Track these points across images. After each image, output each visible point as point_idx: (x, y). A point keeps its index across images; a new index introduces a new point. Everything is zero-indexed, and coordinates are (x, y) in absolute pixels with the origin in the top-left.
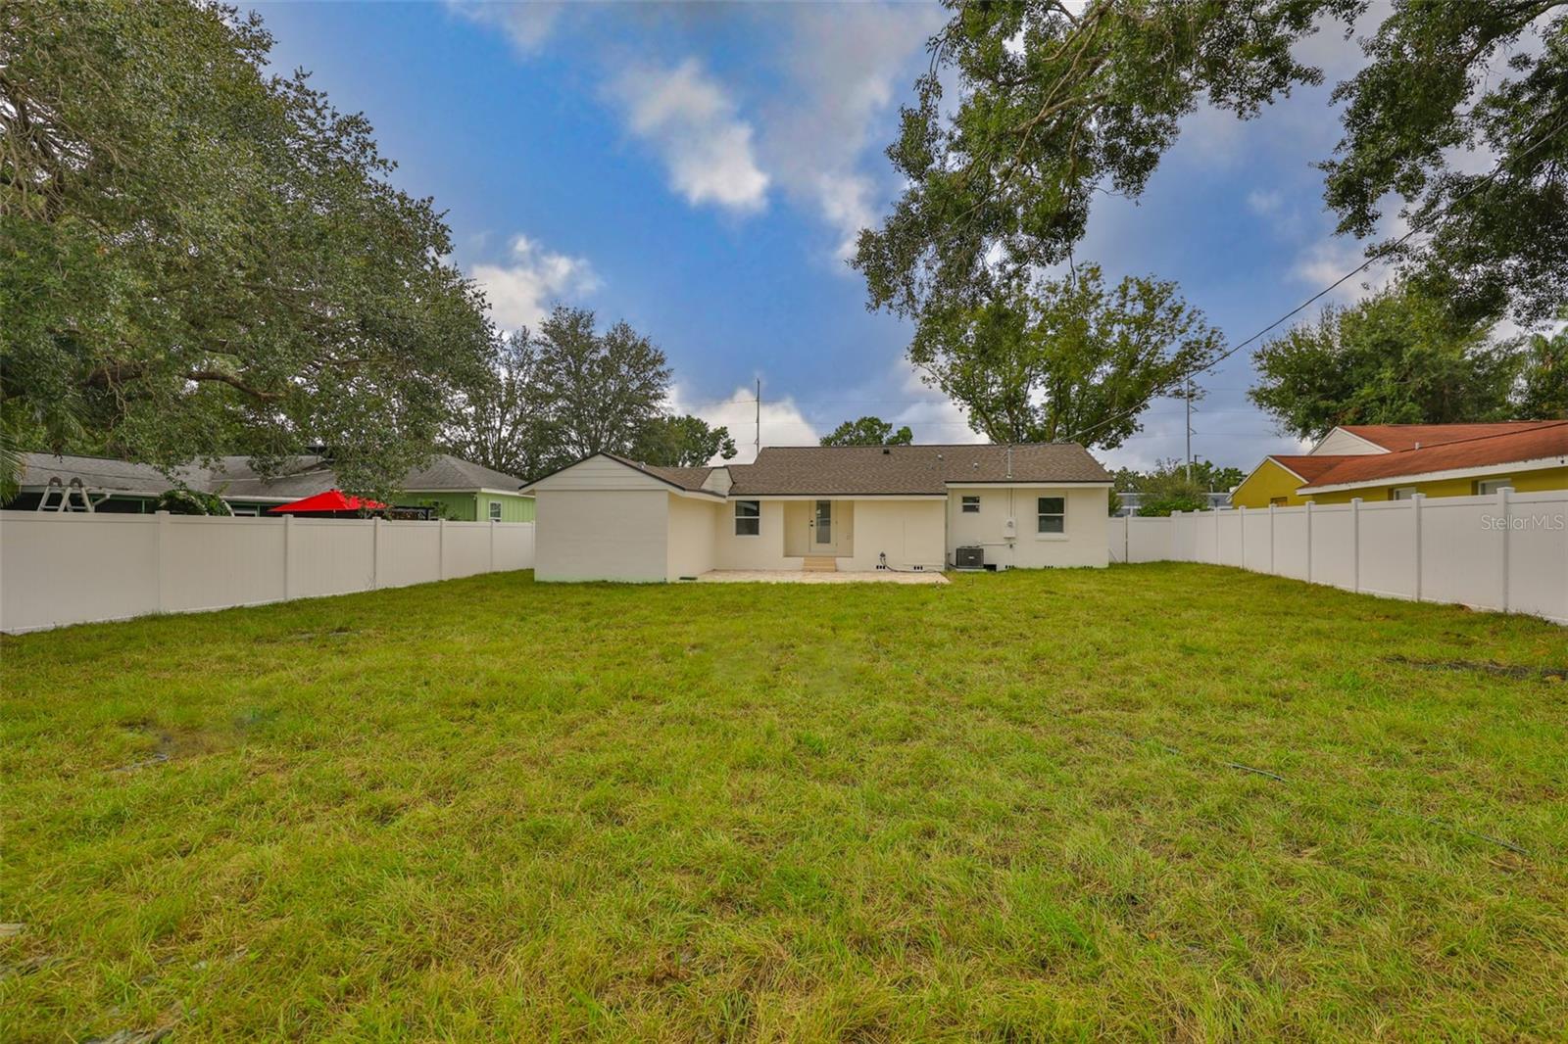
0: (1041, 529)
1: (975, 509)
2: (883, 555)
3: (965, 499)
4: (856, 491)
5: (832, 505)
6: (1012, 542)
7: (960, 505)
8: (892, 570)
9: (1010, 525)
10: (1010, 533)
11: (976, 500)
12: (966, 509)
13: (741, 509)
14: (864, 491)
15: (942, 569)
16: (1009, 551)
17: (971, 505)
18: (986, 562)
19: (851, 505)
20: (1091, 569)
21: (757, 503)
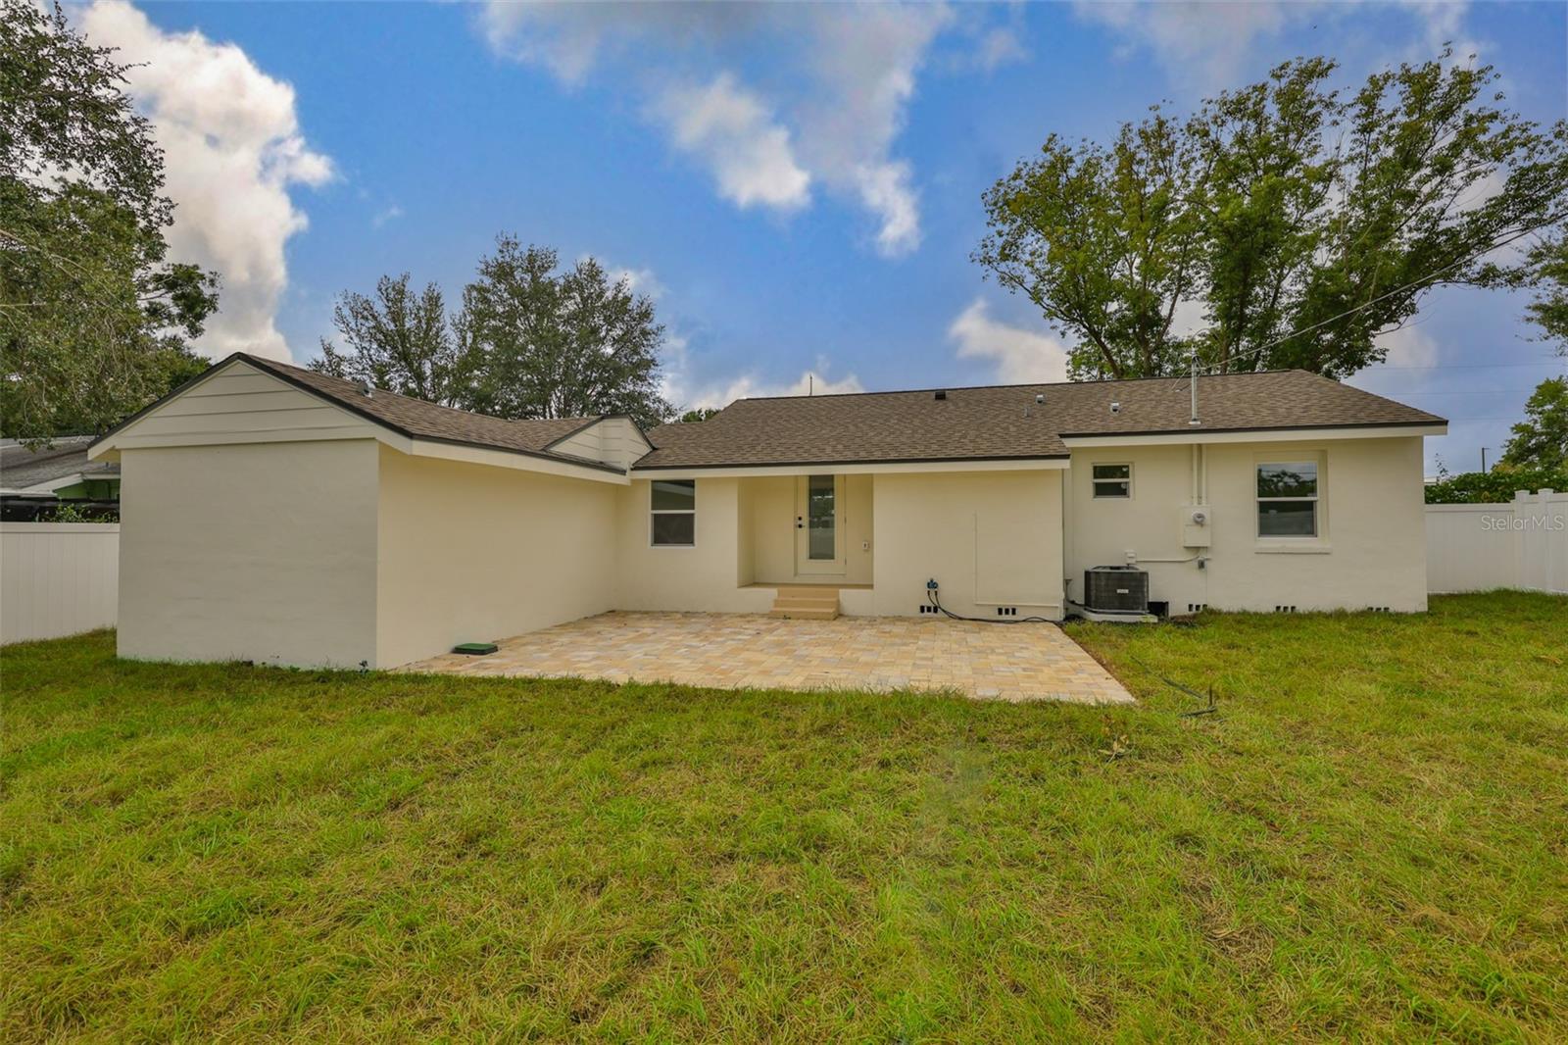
0: (1265, 529)
1: (1120, 491)
2: (932, 585)
3: (1100, 471)
4: (877, 455)
5: (837, 484)
6: (1203, 556)
7: (1087, 481)
8: (952, 616)
9: (1199, 521)
10: (1197, 537)
11: (1121, 471)
12: (1101, 490)
13: (661, 495)
14: (893, 455)
15: (1060, 616)
16: (1196, 575)
17: (1111, 481)
18: (1153, 596)
19: (867, 484)
20: (1384, 614)
21: (690, 484)
